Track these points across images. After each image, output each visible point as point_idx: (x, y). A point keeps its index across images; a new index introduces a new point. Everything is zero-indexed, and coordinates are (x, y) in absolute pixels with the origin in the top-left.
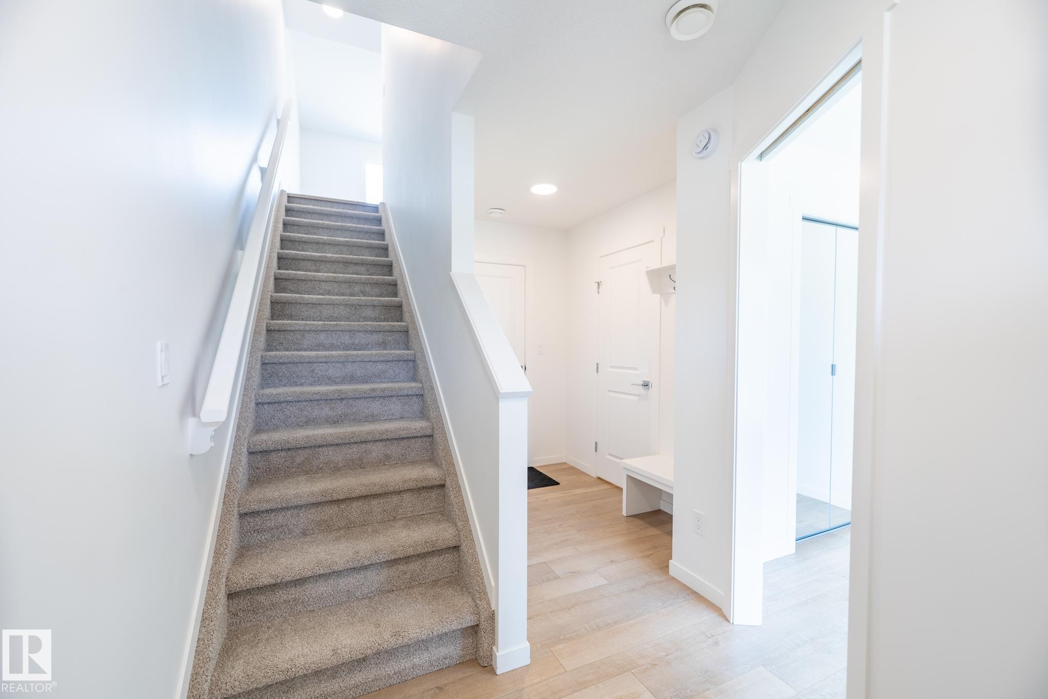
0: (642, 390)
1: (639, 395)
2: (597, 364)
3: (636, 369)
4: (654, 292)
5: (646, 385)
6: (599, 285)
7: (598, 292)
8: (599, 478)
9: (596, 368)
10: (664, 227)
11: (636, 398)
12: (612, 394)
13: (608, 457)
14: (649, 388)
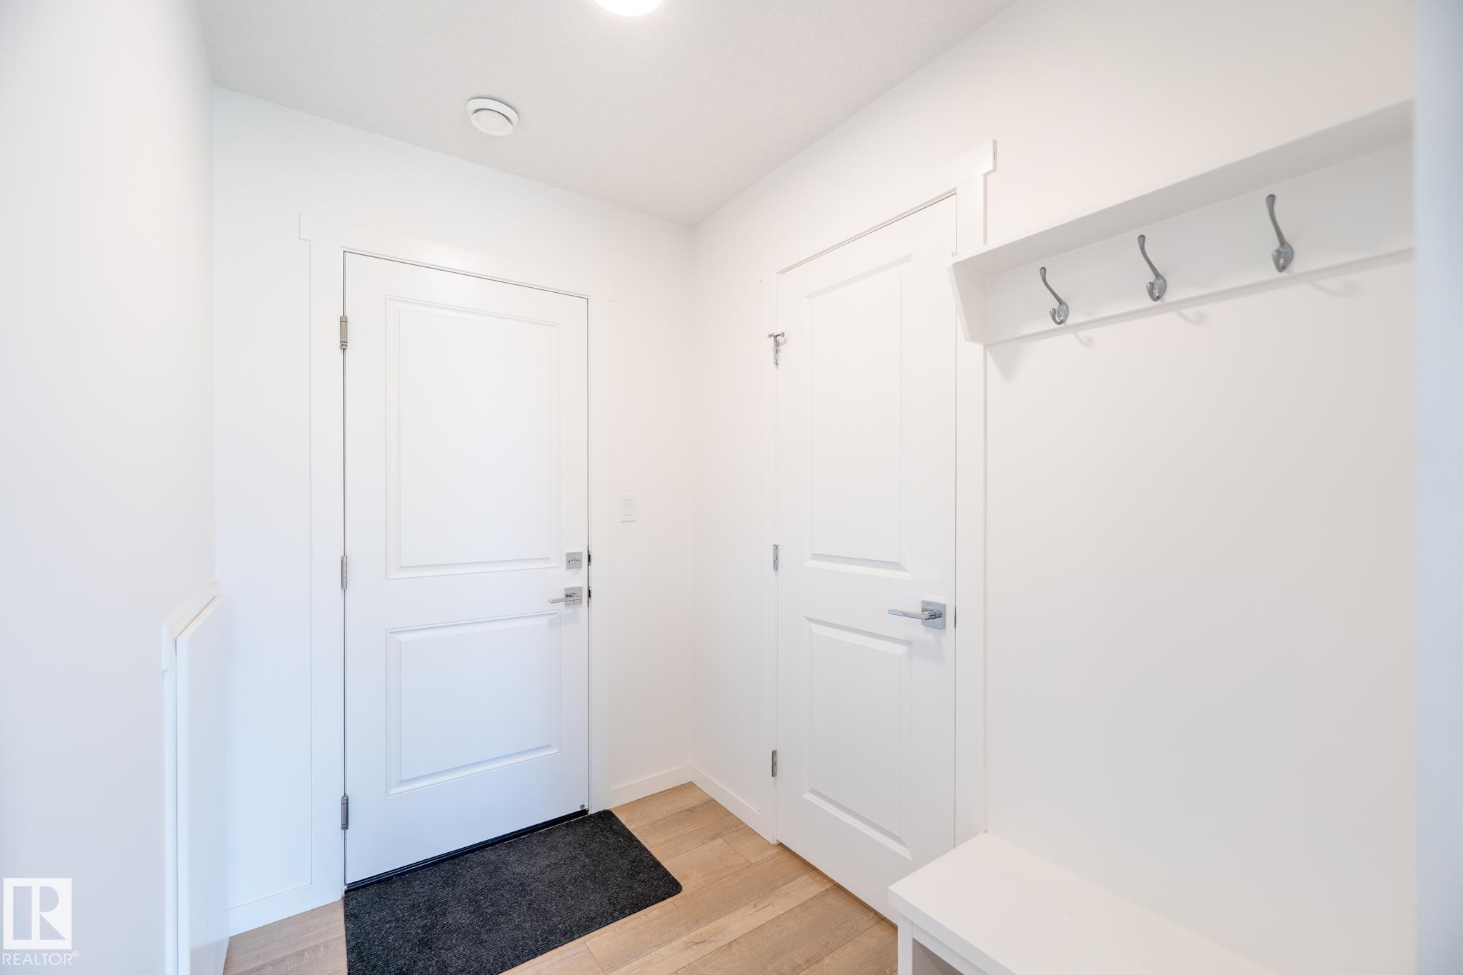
0: (918, 630)
1: (907, 642)
2: (776, 547)
3: (897, 566)
4: (973, 336)
5: (934, 615)
6: (777, 344)
7: (777, 364)
8: (781, 844)
9: (771, 558)
10: (995, 143)
11: (901, 649)
12: (817, 629)
13: (809, 797)
14: (943, 626)
